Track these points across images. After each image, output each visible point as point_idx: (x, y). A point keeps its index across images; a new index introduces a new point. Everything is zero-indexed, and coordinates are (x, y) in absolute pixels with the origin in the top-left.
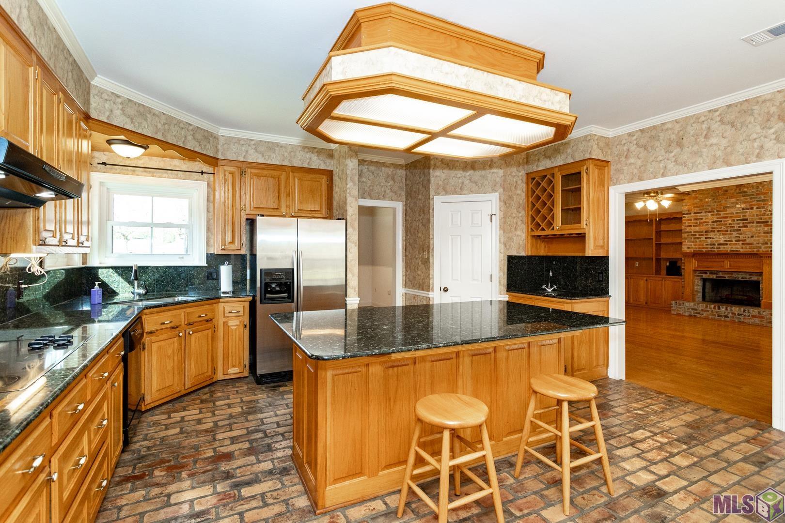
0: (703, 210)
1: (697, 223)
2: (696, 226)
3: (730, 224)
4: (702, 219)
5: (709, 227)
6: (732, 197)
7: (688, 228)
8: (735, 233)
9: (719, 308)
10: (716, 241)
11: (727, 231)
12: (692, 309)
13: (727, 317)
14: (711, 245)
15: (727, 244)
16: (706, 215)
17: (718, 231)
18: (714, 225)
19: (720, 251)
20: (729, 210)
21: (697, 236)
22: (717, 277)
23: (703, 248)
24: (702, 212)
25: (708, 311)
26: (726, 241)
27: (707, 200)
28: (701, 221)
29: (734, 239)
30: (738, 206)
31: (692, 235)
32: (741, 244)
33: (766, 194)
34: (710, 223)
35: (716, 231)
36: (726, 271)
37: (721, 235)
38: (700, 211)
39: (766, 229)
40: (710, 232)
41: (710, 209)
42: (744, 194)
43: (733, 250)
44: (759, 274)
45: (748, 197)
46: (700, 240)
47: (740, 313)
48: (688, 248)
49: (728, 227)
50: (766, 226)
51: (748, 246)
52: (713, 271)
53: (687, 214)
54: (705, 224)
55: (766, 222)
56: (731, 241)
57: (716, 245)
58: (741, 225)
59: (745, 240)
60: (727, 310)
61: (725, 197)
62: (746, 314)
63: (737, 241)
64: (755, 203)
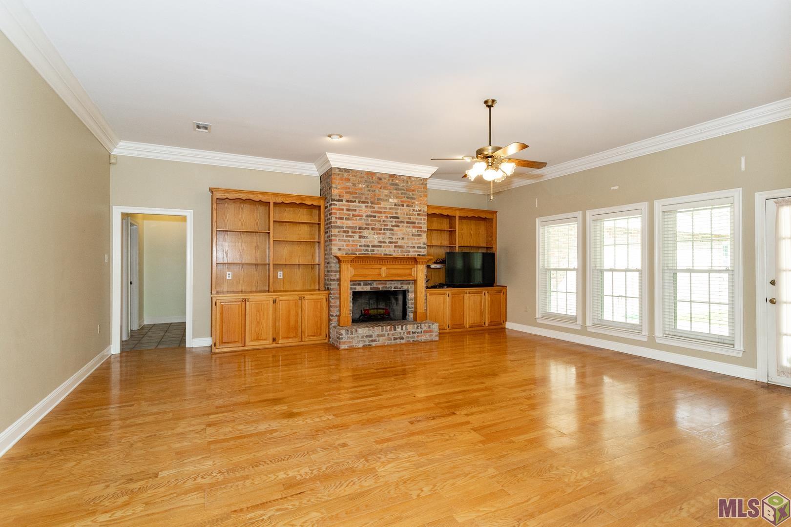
0: (356, 198)
1: (349, 215)
2: (348, 219)
3: (384, 221)
4: (355, 210)
5: (362, 223)
6: (385, 188)
7: (339, 221)
8: (388, 233)
9: (395, 330)
10: (371, 242)
11: (381, 229)
12: (367, 336)
13: (402, 338)
14: (365, 246)
15: (380, 246)
16: (360, 207)
17: (373, 229)
18: (368, 220)
19: (375, 254)
20: (383, 204)
21: (350, 234)
22: (371, 288)
23: (356, 250)
24: (355, 202)
25: (384, 335)
26: (380, 242)
27: (360, 185)
28: (354, 213)
29: (387, 240)
30: (391, 200)
31: (344, 231)
32: (394, 247)
33: (413, 191)
34: (364, 217)
35: (370, 229)
36: (380, 281)
37: (375, 234)
38: (353, 200)
39: (414, 231)
40: (364, 229)
41: (364, 198)
42: (396, 187)
43: (386, 254)
44: (408, 282)
45: (400, 192)
46: (353, 239)
47: (414, 331)
48: (340, 249)
49: (382, 224)
50: (414, 227)
51: (400, 249)
52: (368, 281)
53: (338, 201)
54: (358, 218)
55: (414, 223)
56: (384, 242)
57: (370, 246)
58: (394, 224)
59: (397, 242)
60: (402, 329)
61: (379, 186)
62: (419, 330)
63: (390, 243)
64: (404, 199)
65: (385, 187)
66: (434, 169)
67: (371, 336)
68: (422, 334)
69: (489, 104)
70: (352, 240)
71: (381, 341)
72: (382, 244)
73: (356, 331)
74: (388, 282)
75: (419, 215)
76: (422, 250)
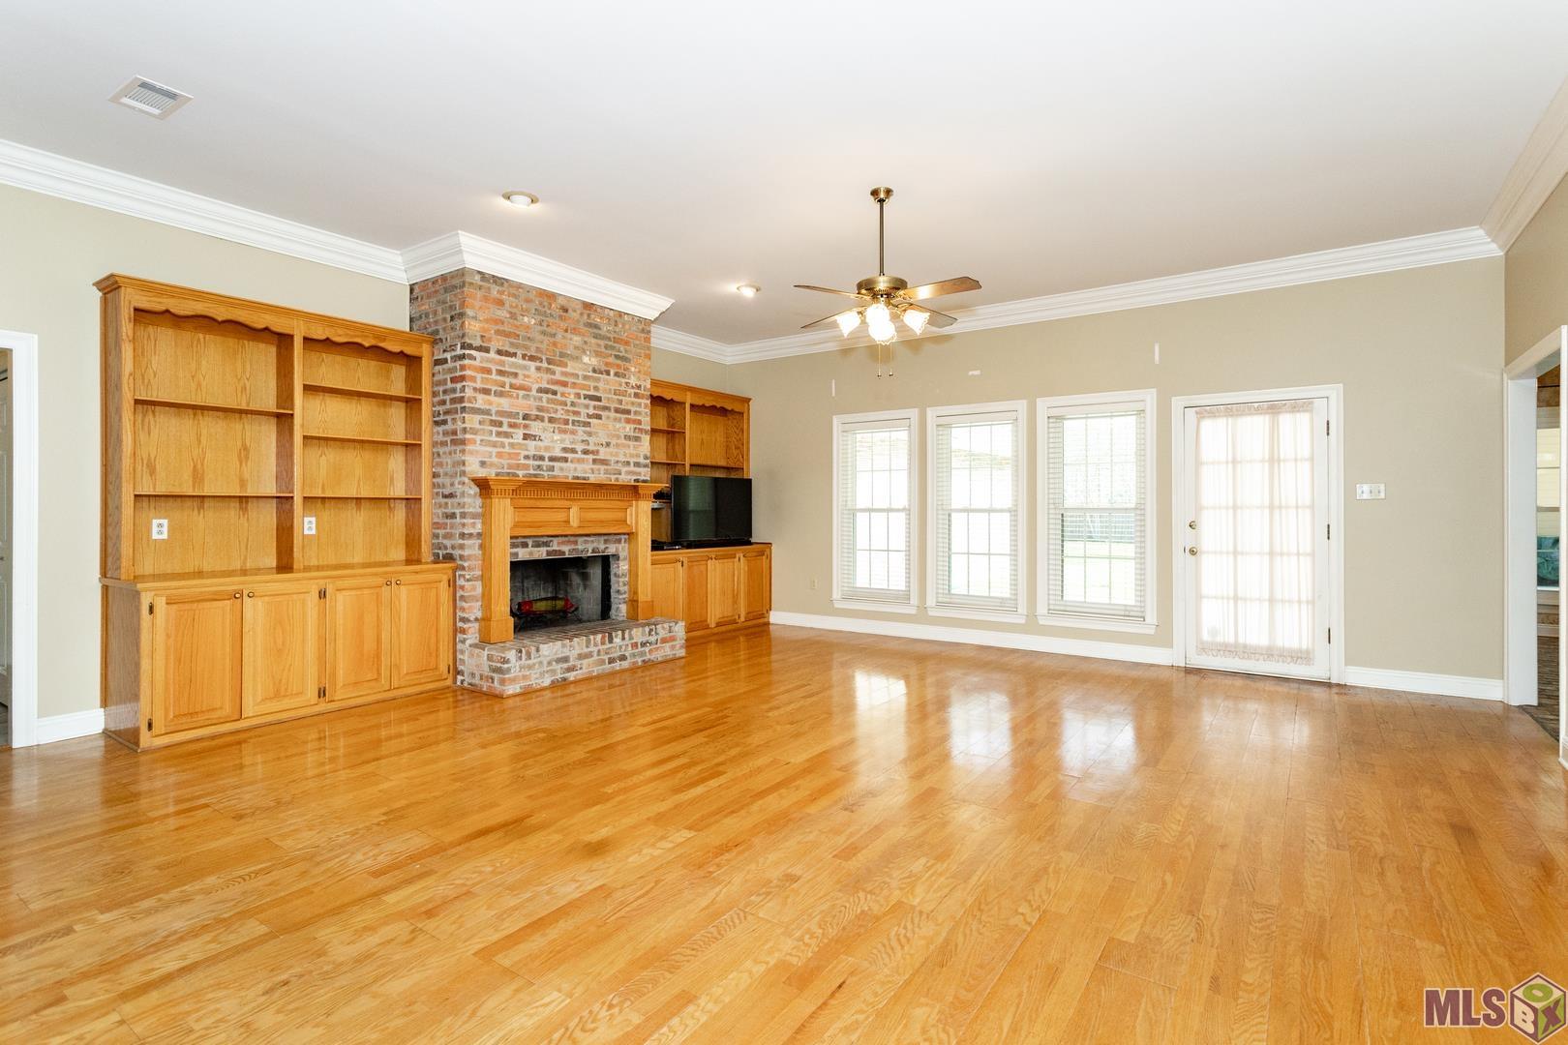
0: (517, 347)
1: (503, 385)
2: (500, 394)
3: (573, 404)
4: (516, 375)
5: (529, 405)
6: (575, 331)
7: (480, 397)
8: (581, 429)
9: (611, 641)
10: (547, 449)
11: (567, 422)
12: (559, 660)
14: (535, 458)
15: (566, 460)
16: (525, 368)
17: (551, 420)
18: (541, 399)
19: (555, 477)
20: (571, 367)
21: (505, 428)
22: (548, 553)
23: (518, 466)
24: (514, 355)
25: (591, 655)
26: (565, 450)
27: (526, 319)
28: (514, 381)
29: (579, 447)
30: (586, 359)
31: (491, 420)
32: (591, 461)
33: (627, 343)
34: (534, 392)
35: (546, 420)
36: (566, 536)
37: (556, 431)
38: (512, 350)
39: (628, 429)
40: (535, 420)
41: (533, 349)
42: (595, 331)
43: (578, 478)
44: (618, 537)
45: (602, 343)
46: (511, 441)
47: (644, 640)
48: (483, 464)
49: (568, 411)
50: (628, 421)
51: (603, 467)
52: (542, 536)
53: (480, 349)
54: (521, 393)
55: (628, 412)
56: (573, 451)
57: (547, 459)
58: (591, 411)
59: (598, 452)
60: (623, 639)
61: (563, 325)
62: (653, 639)
63: (586, 452)
64: (611, 360)
65: (574, 329)
66: (664, 303)
67: (566, 659)
68: (659, 645)
69: (881, 196)
70: (509, 443)
71: (587, 668)
72: (570, 456)
73: (538, 650)
74: (580, 540)
75: (636, 395)
76: (643, 470)
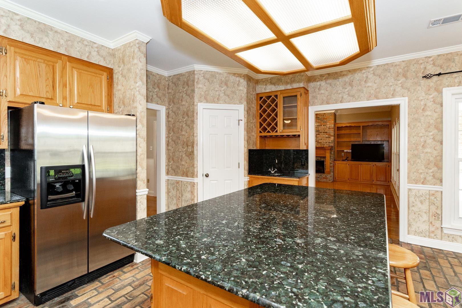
33: (326, 119)
39: (327, 136)
44: (324, 157)
76: (331, 144)
